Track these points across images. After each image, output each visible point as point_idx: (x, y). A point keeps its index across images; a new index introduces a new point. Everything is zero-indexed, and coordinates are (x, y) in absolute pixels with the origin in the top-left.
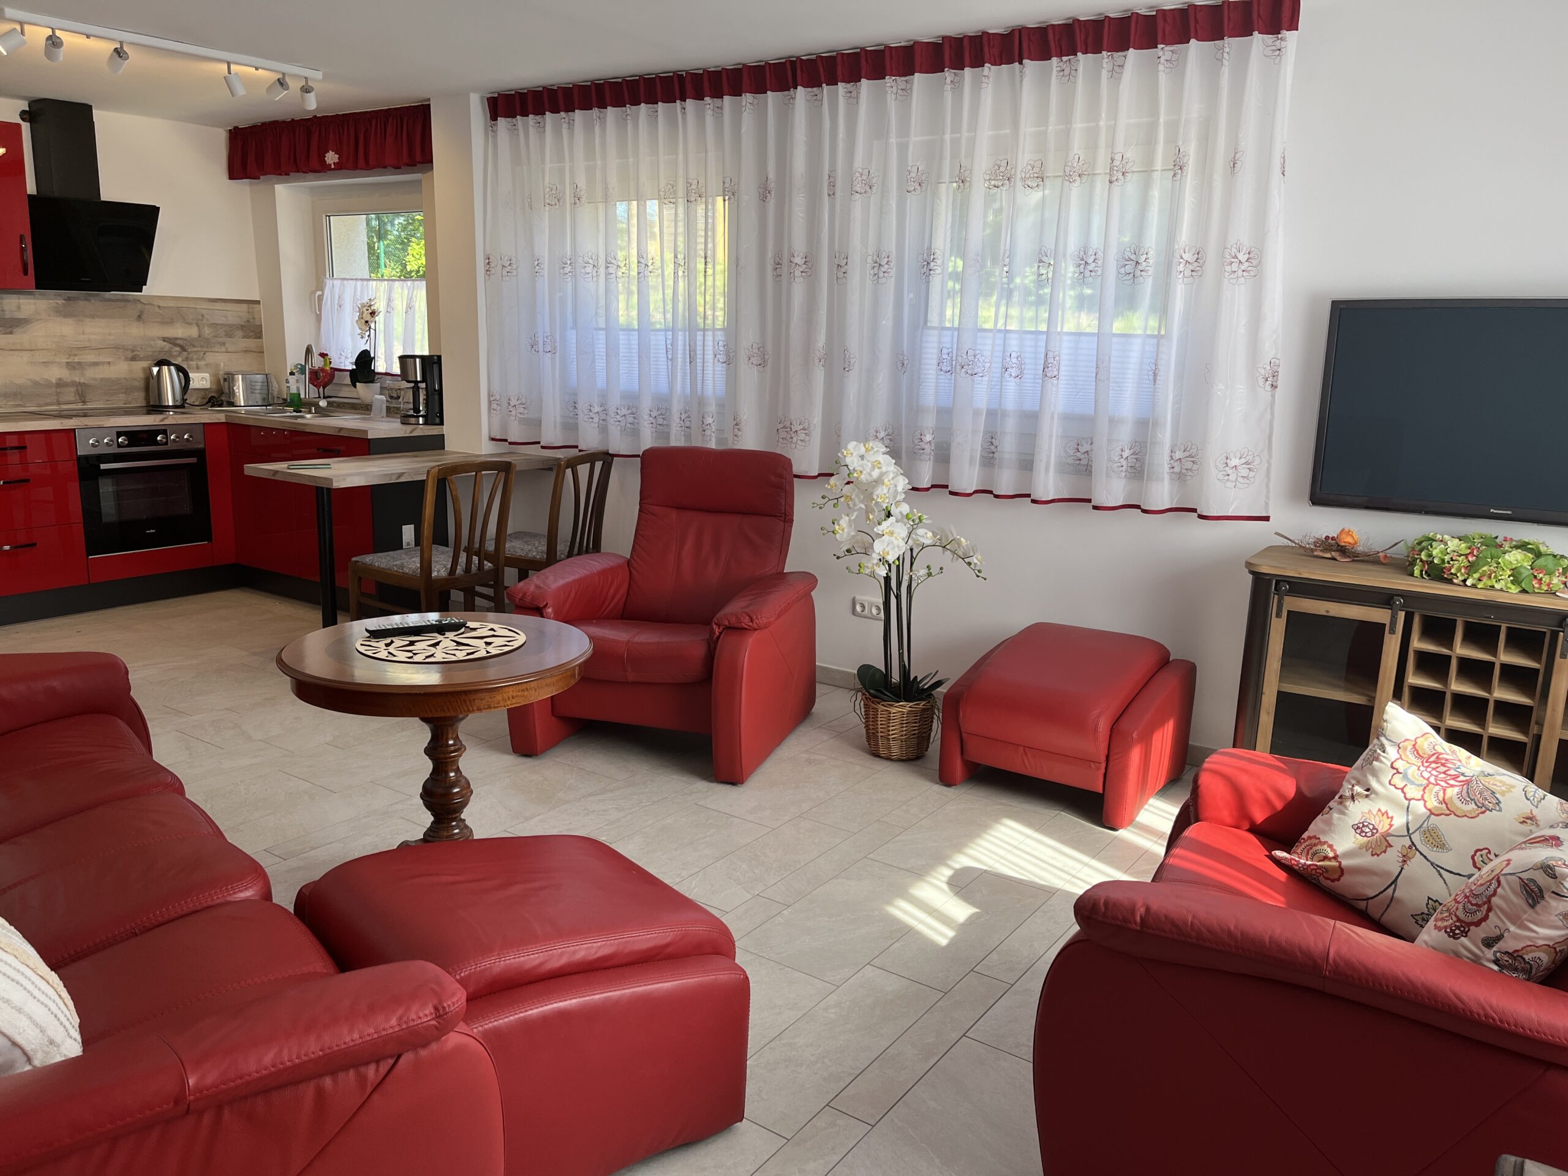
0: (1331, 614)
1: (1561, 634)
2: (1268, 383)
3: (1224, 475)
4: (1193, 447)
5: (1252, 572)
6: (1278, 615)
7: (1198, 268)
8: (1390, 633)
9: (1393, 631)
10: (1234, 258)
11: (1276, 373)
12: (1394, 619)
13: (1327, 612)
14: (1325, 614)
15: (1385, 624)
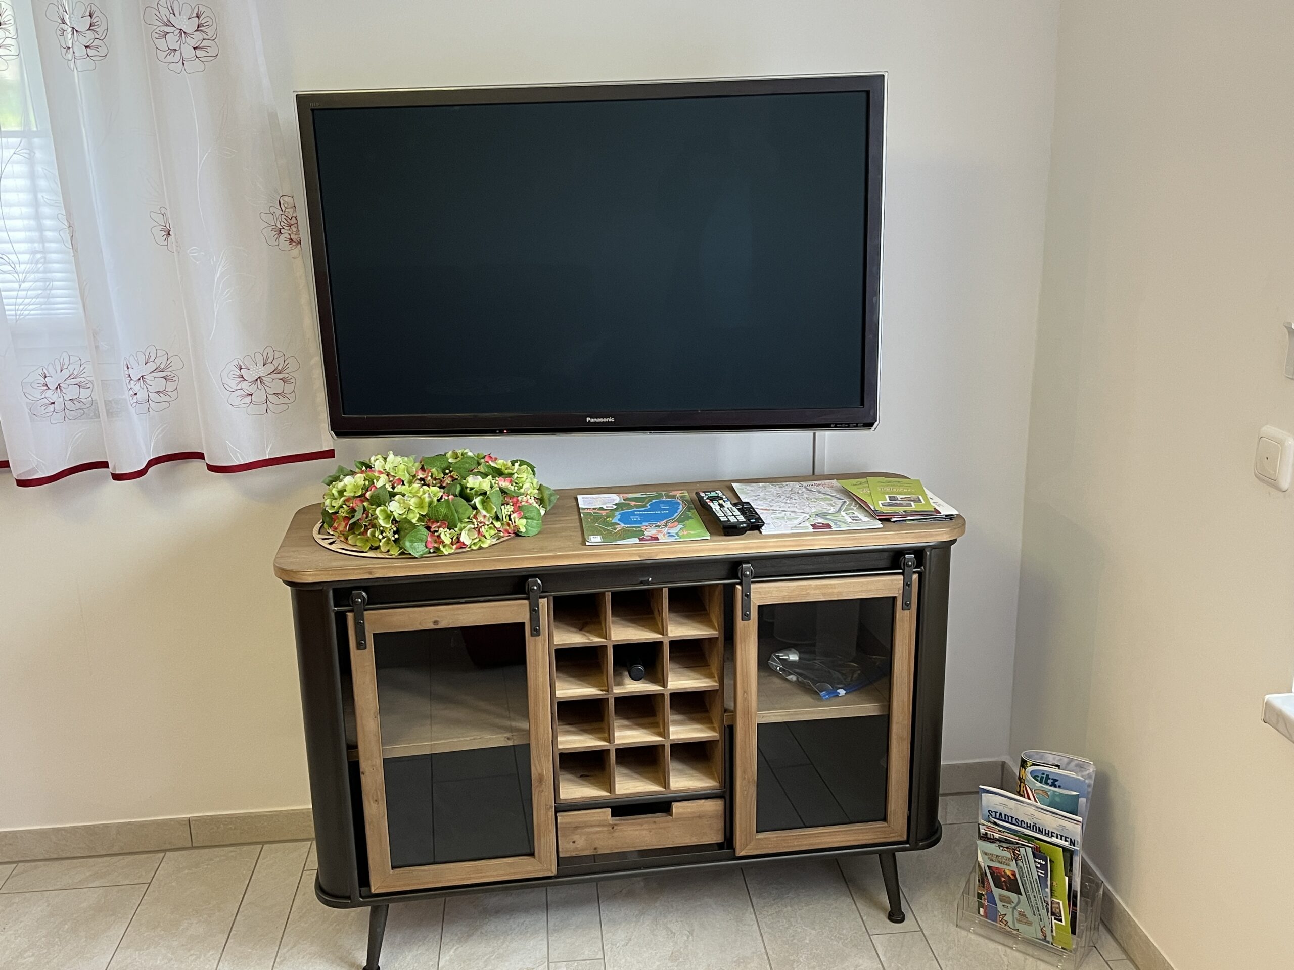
0: (443, 625)
1: (739, 587)
2: (282, 237)
3: (241, 396)
4: (160, 353)
5: (289, 583)
6: (361, 646)
7: (96, 42)
8: (532, 635)
9: (536, 632)
10: (167, 25)
11: (294, 221)
12: (534, 612)
13: (436, 623)
14: (432, 627)
15: (523, 624)
